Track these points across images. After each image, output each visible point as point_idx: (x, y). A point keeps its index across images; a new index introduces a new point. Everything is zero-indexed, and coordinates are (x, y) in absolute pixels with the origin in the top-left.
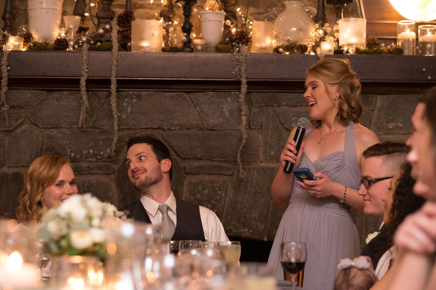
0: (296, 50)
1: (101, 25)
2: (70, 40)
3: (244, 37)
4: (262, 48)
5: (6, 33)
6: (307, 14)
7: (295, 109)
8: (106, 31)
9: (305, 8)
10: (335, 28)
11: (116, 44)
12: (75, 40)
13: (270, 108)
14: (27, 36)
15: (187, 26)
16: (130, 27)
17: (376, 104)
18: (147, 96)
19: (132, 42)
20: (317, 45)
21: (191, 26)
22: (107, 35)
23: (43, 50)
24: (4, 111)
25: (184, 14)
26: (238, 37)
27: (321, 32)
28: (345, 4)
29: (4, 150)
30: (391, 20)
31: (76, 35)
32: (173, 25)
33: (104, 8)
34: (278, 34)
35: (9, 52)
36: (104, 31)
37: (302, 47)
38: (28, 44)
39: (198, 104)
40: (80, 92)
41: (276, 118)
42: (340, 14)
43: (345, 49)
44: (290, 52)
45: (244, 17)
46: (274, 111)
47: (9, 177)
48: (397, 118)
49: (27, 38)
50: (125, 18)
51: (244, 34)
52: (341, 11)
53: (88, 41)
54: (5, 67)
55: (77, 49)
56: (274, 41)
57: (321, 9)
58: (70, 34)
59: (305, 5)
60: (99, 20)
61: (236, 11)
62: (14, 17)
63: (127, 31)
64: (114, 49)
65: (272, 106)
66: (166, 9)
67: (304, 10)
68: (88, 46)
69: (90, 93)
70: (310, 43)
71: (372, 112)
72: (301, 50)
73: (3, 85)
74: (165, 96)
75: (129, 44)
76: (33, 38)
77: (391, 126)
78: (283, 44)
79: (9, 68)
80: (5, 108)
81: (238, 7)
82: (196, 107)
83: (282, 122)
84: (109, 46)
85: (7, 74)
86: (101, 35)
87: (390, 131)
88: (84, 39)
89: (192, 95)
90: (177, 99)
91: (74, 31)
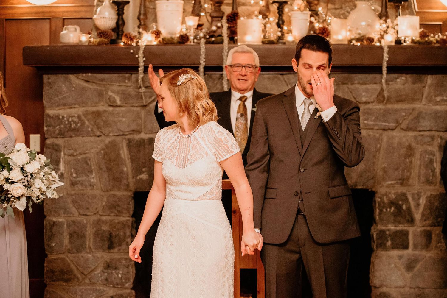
0: (365, 40)
1: (214, 23)
2: (190, 35)
3: (325, 32)
4: (339, 40)
5: (141, 30)
6: (373, 12)
7: (365, 87)
8: (218, 28)
9: (371, 6)
10: (395, 22)
11: (226, 39)
12: (194, 34)
13: (345, 85)
14: (157, 33)
15: (281, 22)
16: (236, 23)
17: (427, 81)
19: (239, 37)
20: (382, 37)
21: (283, 22)
22: (219, 31)
23: (170, 44)
24: (141, 92)
25: (278, 13)
26: (321, 32)
27: (384, 26)
28: (403, 3)
29: (141, 121)
30: (437, 9)
31: (195, 32)
32: (270, 21)
33: (216, 9)
34: (351, 29)
35: (144, 46)
36: (217, 28)
37: (370, 39)
38: (158, 39)
39: (290, 83)
41: (350, 93)
42: (398, 11)
43: (403, 38)
44: (361, 43)
45: (325, 15)
46: (349, 88)
47: (146, 141)
48: (443, 93)
49: (158, 34)
50: (233, 17)
51: (325, 30)
52: (399, 8)
53: (204, 37)
54: (142, 59)
55: (197, 43)
56: (348, 34)
57: (385, 7)
58: (190, 30)
59: (371, 5)
60: (212, 19)
61: (318, 10)
62: (146, 18)
63: (234, 27)
64: (225, 43)
65: (346, 84)
66: (264, 8)
67: (371, 8)
68: (205, 41)
69: (206, 75)
70: (376, 36)
71: (424, 88)
72: (369, 42)
73: (140, 73)
74: (264, 78)
75: (236, 38)
76: (161, 34)
77: (438, 99)
78: (356, 36)
79: (144, 59)
80: (143, 90)
81: (320, 7)
82: (288, 86)
83: (355, 96)
84: (221, 41)
85: (143, 64)
86: (215, 32)
87: (438, 103)
88: (202, 35)
89: (285, 76)
90: (274, 79)
91: (194, 29)
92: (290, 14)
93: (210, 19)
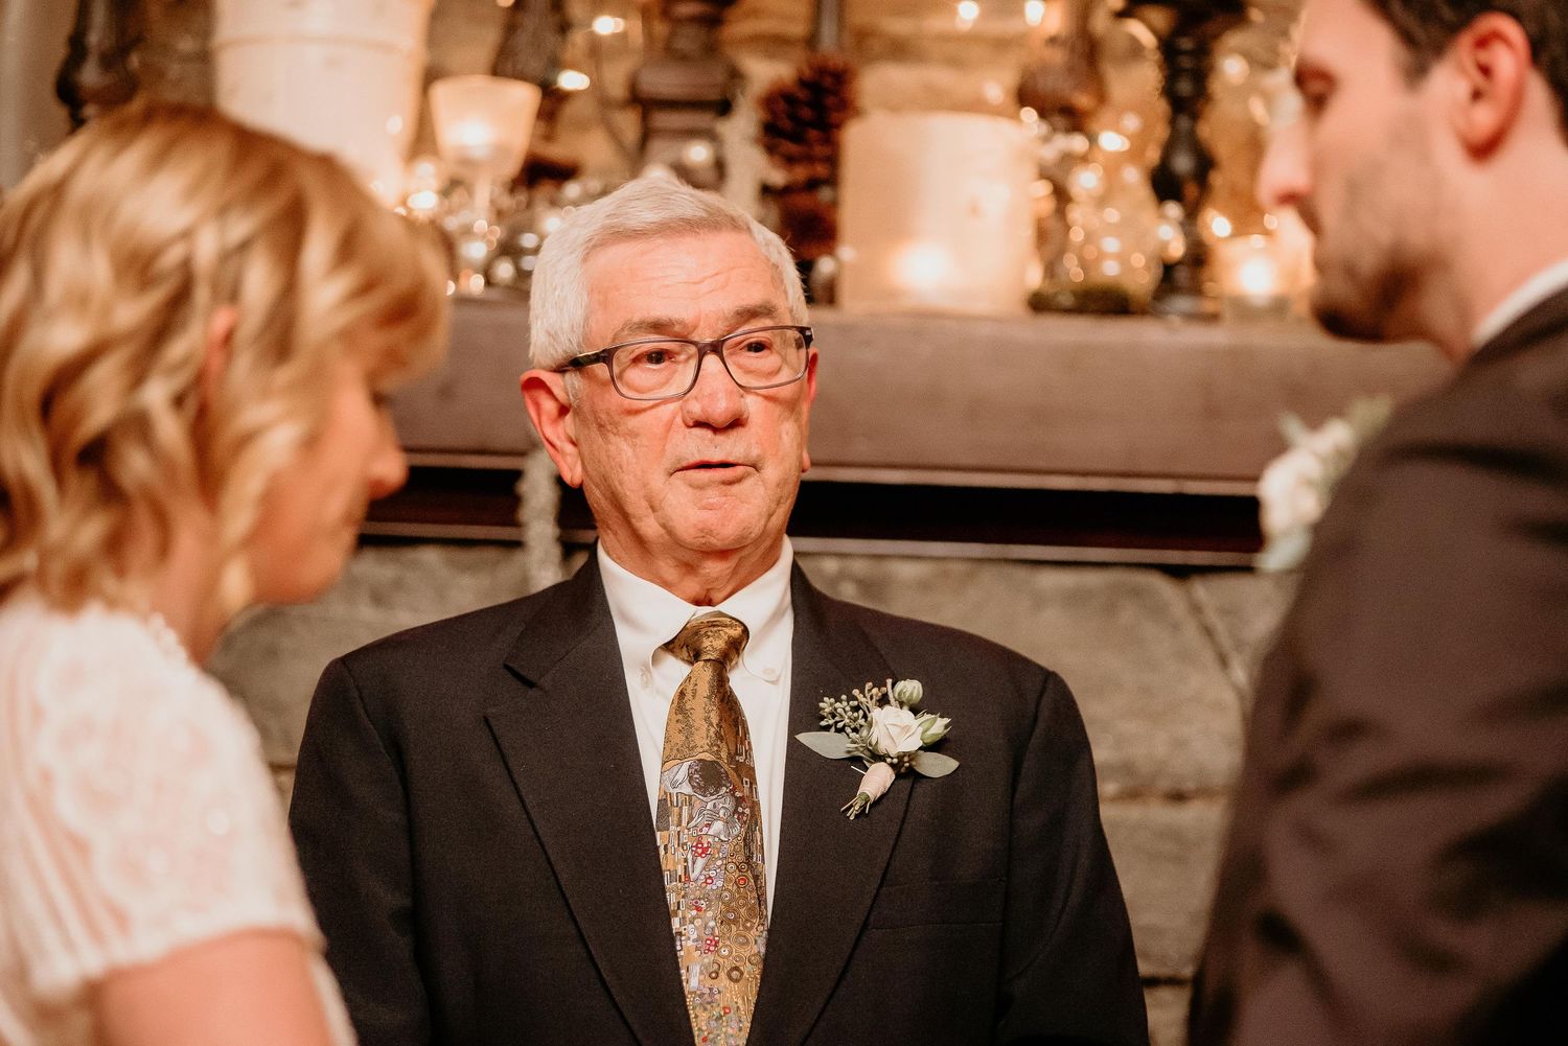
1: (658, 146)
2: (469, 230)
12: (498, 233)
15: (1183, 163)
16: (833, 160)
18: (924, 586)
19: (846, 252)
21: (1205, 163)
25: (1169, 92)
31: (507, 202)
32: (1099, 157)
33: (681, 45)
39: (1240, 645)
40: (518, 557)
50: (806, 104)
55: (511, 287)
58: (470, 191)
60: (645, 118)
63: (813, 185)
66: (1058, 57)
74: (1038, 592)
82: (1223, 661)
89: (1201, 589)
90: (1110, 609)
91: (494, 182)
92: (1257, 109)
93: (628, 123)
